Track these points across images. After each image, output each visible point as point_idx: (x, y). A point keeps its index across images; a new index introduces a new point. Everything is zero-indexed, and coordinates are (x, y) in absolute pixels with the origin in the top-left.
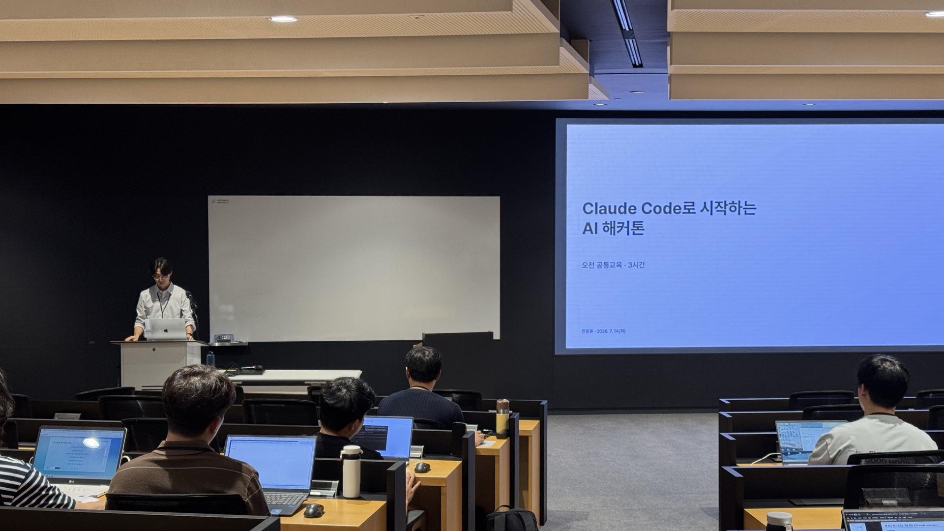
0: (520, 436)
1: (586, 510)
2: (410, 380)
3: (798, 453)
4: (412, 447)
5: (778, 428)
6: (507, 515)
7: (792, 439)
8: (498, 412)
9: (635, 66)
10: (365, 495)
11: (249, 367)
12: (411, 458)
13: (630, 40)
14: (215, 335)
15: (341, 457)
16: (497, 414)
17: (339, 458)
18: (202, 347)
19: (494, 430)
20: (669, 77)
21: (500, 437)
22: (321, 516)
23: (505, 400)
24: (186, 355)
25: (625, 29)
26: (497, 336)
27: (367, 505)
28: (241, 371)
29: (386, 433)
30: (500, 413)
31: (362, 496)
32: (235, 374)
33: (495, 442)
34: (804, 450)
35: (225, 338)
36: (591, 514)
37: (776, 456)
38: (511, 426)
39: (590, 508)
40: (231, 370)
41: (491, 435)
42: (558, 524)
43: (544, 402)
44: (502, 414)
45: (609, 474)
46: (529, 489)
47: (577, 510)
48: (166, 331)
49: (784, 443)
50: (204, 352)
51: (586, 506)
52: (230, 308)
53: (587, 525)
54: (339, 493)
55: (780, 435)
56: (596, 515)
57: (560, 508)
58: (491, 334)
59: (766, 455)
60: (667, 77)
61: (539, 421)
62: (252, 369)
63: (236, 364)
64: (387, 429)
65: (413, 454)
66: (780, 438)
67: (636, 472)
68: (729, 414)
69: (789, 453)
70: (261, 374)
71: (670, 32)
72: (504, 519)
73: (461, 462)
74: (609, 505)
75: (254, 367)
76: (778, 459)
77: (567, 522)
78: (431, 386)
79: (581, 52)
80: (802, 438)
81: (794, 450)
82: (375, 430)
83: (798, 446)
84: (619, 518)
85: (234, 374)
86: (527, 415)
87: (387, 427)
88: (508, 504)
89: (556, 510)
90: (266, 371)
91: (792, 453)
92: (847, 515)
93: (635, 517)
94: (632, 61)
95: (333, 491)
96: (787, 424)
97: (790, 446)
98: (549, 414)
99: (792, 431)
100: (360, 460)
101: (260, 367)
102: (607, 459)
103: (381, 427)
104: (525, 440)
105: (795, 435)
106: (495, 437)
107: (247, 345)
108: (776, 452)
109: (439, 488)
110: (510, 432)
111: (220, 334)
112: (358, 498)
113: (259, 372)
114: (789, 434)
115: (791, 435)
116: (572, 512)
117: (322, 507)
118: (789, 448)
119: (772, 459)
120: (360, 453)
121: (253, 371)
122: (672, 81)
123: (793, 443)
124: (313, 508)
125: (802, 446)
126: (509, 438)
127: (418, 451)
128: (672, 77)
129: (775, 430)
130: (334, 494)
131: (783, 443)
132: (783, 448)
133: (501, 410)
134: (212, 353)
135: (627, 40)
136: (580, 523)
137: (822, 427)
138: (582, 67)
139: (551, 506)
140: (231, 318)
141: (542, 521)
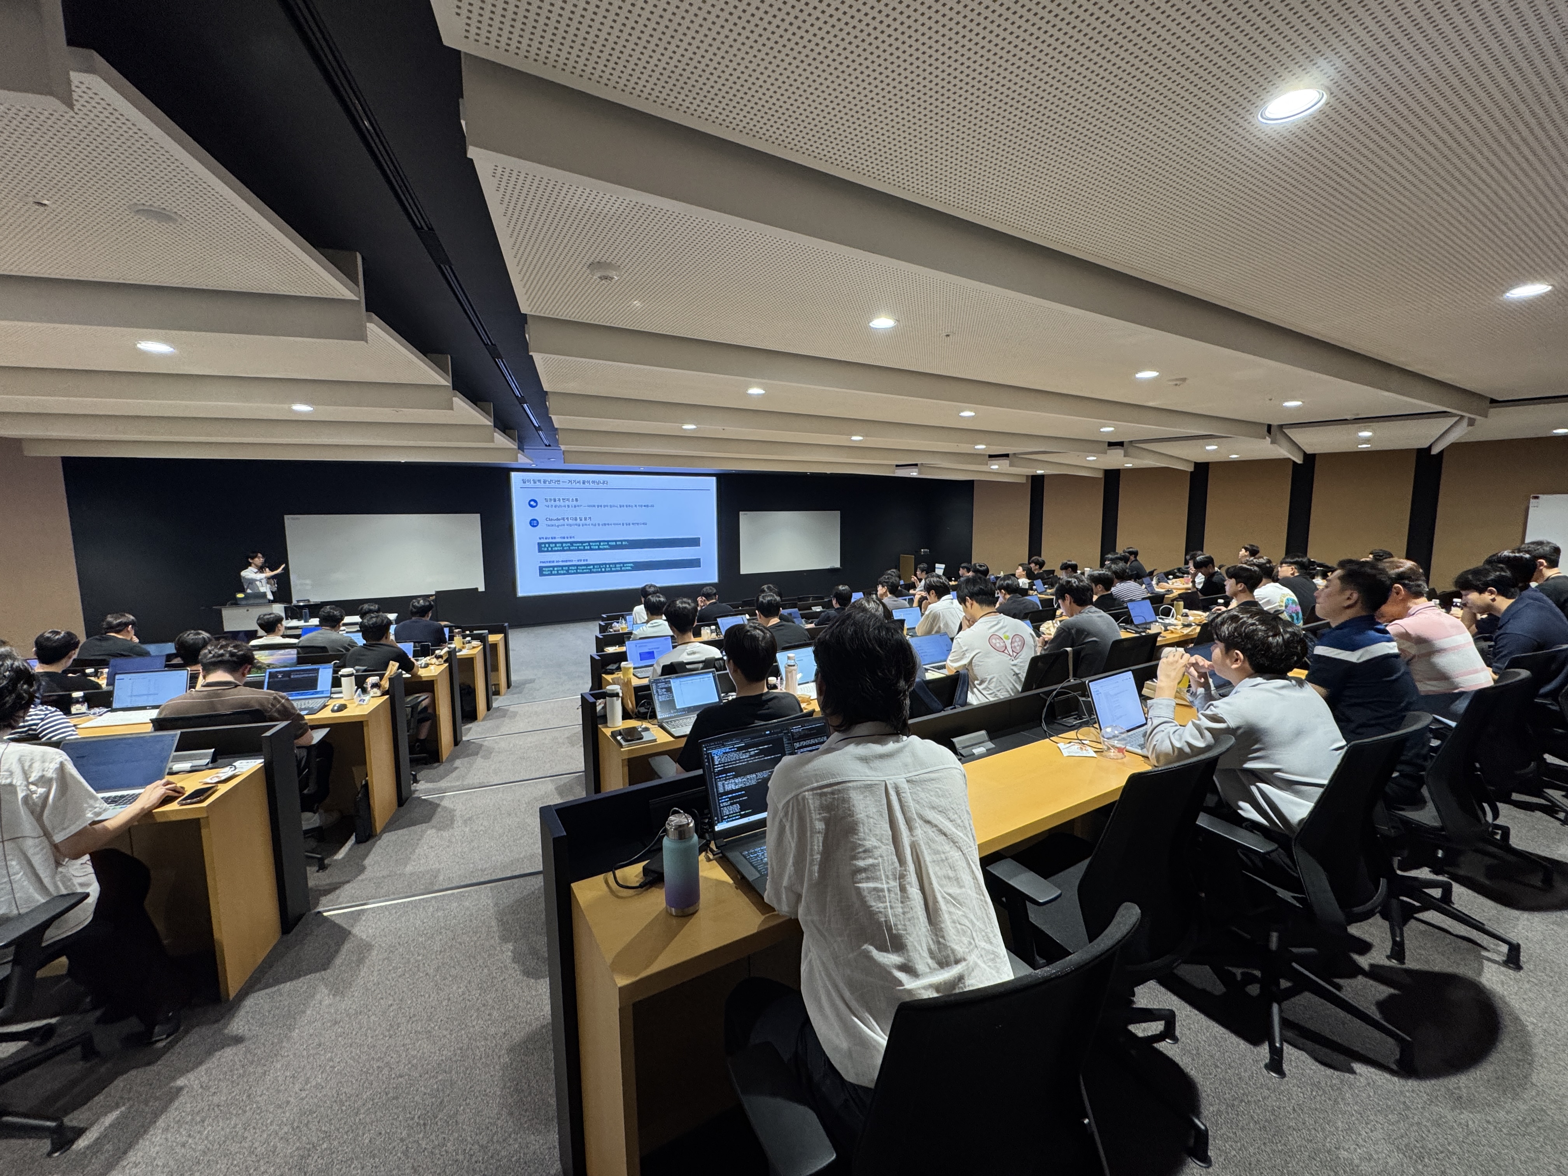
0: (491, 646)
1: (533, 678)
9: (546, 446)
14: (296, 599)
25: (536, 426)
26: (482, 588)
35: (304, 600)
36: (536, 679)
39: (537, 676)
42: (518, 687)
43: (505, 624)
45: (548, 657)
46: (499, 671)
47: (529, 678)
51: (534, 675)
52: (308, 582)
53: (534, 685)
56: (539, 680)
57: (519, 678)
58: (477, 589)
60: (562, 452)
61: (503, 634)
71: (557, 428)
73: (448, 664)
74: (547, 673)
79: (510, 437)
86: (495, 631)
89: (516, 679)
94: (543, 443)
98: (509, 630)
102: (547, 649)
104: (494, 646)
111: (300, 598)
116: (526, 679)
117: (344, 704)
124: (338, 706)
126: (482, 646)
128: (565, 452)
135: (538, 432)
138: (512, 445)
139: (514, 678)
140: (309, 587)
141: (509, 685)
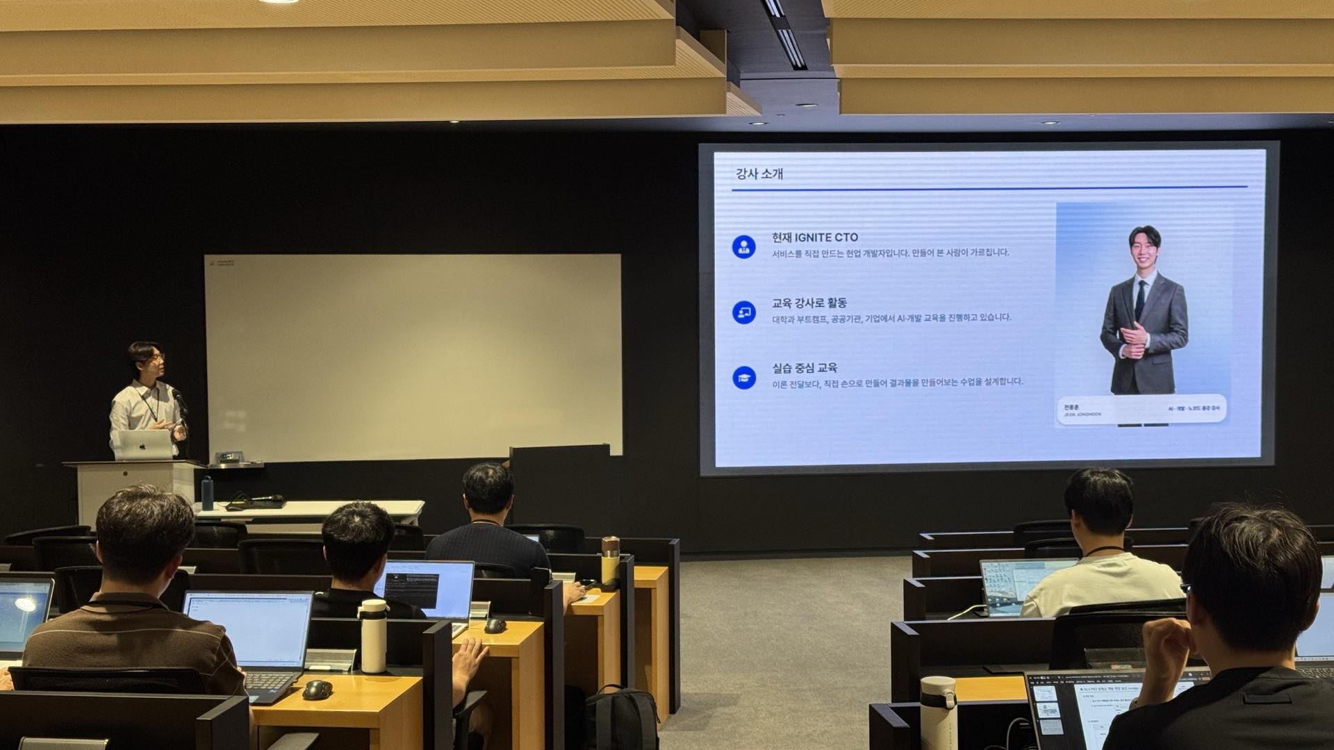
0: (636, 589)
1: (735, 692)
2: (471, 512)
3: (1010, 604)
4: (472, 603)
5: (984, 571)
6: (614, 697)
7: (1003, 584)
8: (604, 556)
9: (796, 68)
10: (393, 668)
11: (263, 498)
12: (473, 618)
13: (785, 31)
14: (217, 454)
15: (358, 615)
16: (602, 558)
17: (356, 617)
18: (196, 470)
19: (599, 578)
20: (838, 83)
21: (605, 589)
22: (328, 697)
23: (614, 538)
24: (171, 481)
25: (775, 15)
26: (617, 450)
27: (394, 682)
28: (252, 503)
29: (436, 584)
30: (607, 556)
31: (389, 670)
32: (243, 508)
33: (598, 596)
34: (1019, 600)
35: (230, 458)
36: (742, 697)
37: (982, 609)
38: (623, 575)
39: (743, 689)
40: (237, 503)
41: (595, 586)
42: (695, 712)
43: (675, 541)
44: (609, 558)
45: (772, 641)
46: (653, 663)
47: (723, 692)
48: (142, 447)
49: (992, 591)
50: (199, 476)
51: (737, 686)
52: (242, 414)
53: (736, 713)
54: (357, 667)
55: (986, 579)
56: (749, 699)
57: (700, 689)
58: (606, 448)
59: (969, 607)
60: (837, 83)
61: (667, 568)
62: (269, 500)
63: (245, 494)
64: (437, 579)
65: (474, 613)
66: (986, 584)
67: (809, 639)
68: (926, 553)
69: (998, 605)
70: (280, 507)
71: (829, 18)
72: (610, 704)
73: (542, 623)
74: (769, 685)
75: (270, 498)
76: (985, 614)
77: (708, 709)
78: (500, 519)
79: (712, 47)
80: (1016, 584)
81: (1005, 600)
82: (419, 580)
83: (1011, 595)
84: (781, 702)
85: (240, 507)
86: (647, 559)
87: (438, 575)
88: (619, 684)
89: (693, 692)
90: (288, 502)
91: (1003, 604)
92: (1031, 678)
93: (803, 700)
94: (791, 61)
95: (347, 665)
96: (996, 564)
97: (1000, 595)
98: (682, 561)
99: (1002, 573)
100: (386, 620)
101: (279, 497)
102: (771, 621)
103: (430, 576)
104: (645, 595)
105: (1007, 580)
106: (599, 590)
107: (263, 466)
108: (982, 603)
109: (509, 660)
110: (621, 582)
111: (224, 451)
112: (383, 673)
113: (278, 504)
114: (999, 578)
115: (1002, 579)
116: (716, 695)
117: (329, 686)
118: (999, 597)
119: (976, 614)
120: (386, 610)
121: (268, 503)
122: (843, 88)
123: (1003, 590)
124: (316, 687)
125: (1016, 594)
126: (619, 590)
127: (483, 609)
128: (843, 84)
129: (980, 573)
130: (350, 669)
131: (990, 590)
132: (990, 597)
133: (609, 552)
134: (209, 477)
135: (780, 31)
136: (727, 710)
137: (1044, 568)
138: (713, 69)
139: (686, 687)
140: (242, 428)
141: (673, 707)
